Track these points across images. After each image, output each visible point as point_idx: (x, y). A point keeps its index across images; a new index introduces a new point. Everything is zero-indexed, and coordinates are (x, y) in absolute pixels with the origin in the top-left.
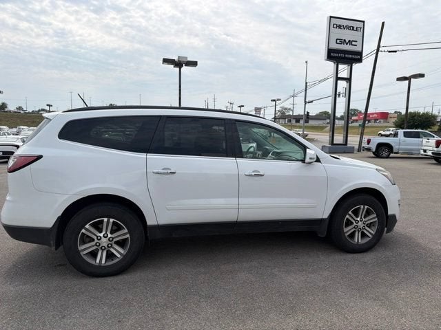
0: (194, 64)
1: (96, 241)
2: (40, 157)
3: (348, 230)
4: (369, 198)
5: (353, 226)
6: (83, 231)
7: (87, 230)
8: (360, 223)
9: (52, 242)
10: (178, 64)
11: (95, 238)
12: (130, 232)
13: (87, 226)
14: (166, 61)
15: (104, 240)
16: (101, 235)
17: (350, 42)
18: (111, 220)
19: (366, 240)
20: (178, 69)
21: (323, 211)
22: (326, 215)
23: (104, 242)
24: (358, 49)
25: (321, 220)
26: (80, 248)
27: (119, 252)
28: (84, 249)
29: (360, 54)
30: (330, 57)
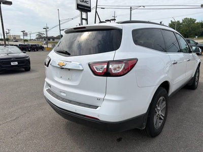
0: (10, 3)
1: (158, 113)
6: (156, 109)
12: (166, 103)
13: (157, 105)
15: (160, 111)
16: (159, 108)
17: (86, 2)
24: (88, 5)
27: (163, 116)
29: (90, 8)
30: (78, 8)
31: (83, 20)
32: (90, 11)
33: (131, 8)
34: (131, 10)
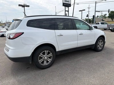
0: (28, 6)
1: (43, 58)
2: (23, 33)
3: (98, 46)
4: (102, 38)
6: (40, 56)
7: (41, 55)
9: (30, 61)
10: (23, 6)
11: (43, 57)
12: (52, 54)
13: (41, 54)
14: (20, 5)
15: (46, 57)
16: (45, 56)
17: (68, 1)
18: (47, 51)
19: (101, 48)
20: (24, 8)
21: (94, 42)
22: (94, 43)
23: (46, 58)
24: (70, 3)
25: (94, 44)
26: (39, 61)
27: (50, 60)
28: (40, 61)
29: (70, 4)
30: (63, 5)
31: (66, 12)
32: (70, 6)
33: (96, 2)
34: (96, 4)
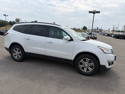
5: (83, 65)
8: (86, 65)
